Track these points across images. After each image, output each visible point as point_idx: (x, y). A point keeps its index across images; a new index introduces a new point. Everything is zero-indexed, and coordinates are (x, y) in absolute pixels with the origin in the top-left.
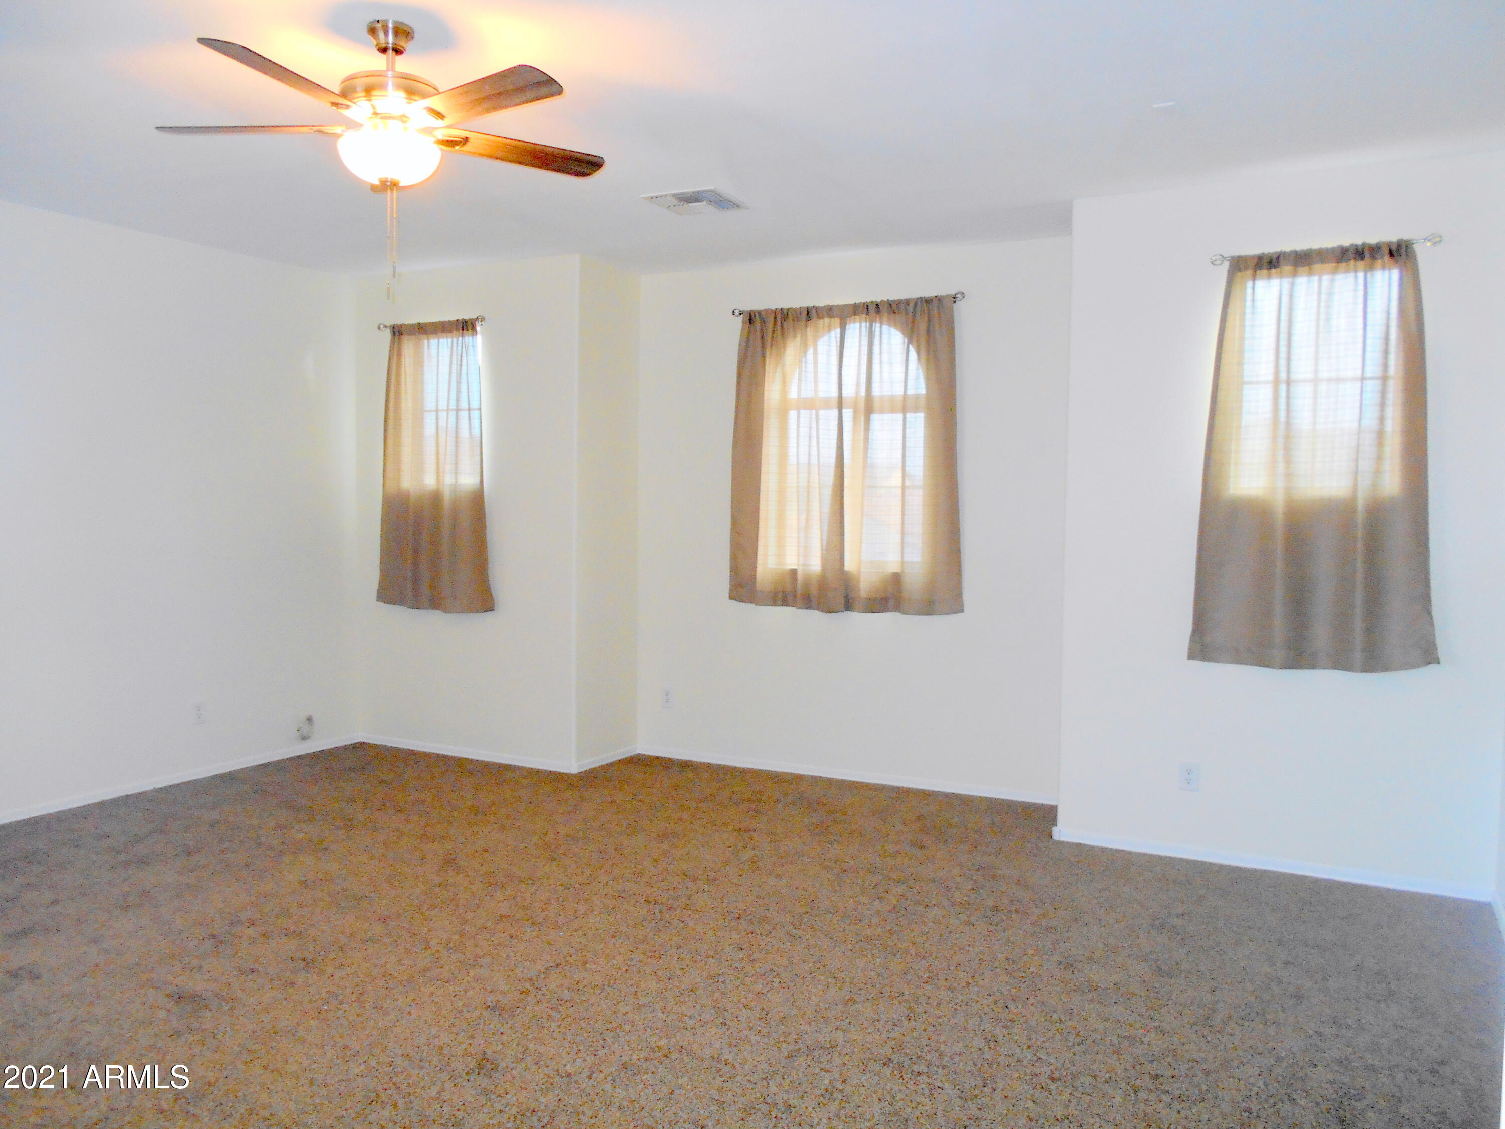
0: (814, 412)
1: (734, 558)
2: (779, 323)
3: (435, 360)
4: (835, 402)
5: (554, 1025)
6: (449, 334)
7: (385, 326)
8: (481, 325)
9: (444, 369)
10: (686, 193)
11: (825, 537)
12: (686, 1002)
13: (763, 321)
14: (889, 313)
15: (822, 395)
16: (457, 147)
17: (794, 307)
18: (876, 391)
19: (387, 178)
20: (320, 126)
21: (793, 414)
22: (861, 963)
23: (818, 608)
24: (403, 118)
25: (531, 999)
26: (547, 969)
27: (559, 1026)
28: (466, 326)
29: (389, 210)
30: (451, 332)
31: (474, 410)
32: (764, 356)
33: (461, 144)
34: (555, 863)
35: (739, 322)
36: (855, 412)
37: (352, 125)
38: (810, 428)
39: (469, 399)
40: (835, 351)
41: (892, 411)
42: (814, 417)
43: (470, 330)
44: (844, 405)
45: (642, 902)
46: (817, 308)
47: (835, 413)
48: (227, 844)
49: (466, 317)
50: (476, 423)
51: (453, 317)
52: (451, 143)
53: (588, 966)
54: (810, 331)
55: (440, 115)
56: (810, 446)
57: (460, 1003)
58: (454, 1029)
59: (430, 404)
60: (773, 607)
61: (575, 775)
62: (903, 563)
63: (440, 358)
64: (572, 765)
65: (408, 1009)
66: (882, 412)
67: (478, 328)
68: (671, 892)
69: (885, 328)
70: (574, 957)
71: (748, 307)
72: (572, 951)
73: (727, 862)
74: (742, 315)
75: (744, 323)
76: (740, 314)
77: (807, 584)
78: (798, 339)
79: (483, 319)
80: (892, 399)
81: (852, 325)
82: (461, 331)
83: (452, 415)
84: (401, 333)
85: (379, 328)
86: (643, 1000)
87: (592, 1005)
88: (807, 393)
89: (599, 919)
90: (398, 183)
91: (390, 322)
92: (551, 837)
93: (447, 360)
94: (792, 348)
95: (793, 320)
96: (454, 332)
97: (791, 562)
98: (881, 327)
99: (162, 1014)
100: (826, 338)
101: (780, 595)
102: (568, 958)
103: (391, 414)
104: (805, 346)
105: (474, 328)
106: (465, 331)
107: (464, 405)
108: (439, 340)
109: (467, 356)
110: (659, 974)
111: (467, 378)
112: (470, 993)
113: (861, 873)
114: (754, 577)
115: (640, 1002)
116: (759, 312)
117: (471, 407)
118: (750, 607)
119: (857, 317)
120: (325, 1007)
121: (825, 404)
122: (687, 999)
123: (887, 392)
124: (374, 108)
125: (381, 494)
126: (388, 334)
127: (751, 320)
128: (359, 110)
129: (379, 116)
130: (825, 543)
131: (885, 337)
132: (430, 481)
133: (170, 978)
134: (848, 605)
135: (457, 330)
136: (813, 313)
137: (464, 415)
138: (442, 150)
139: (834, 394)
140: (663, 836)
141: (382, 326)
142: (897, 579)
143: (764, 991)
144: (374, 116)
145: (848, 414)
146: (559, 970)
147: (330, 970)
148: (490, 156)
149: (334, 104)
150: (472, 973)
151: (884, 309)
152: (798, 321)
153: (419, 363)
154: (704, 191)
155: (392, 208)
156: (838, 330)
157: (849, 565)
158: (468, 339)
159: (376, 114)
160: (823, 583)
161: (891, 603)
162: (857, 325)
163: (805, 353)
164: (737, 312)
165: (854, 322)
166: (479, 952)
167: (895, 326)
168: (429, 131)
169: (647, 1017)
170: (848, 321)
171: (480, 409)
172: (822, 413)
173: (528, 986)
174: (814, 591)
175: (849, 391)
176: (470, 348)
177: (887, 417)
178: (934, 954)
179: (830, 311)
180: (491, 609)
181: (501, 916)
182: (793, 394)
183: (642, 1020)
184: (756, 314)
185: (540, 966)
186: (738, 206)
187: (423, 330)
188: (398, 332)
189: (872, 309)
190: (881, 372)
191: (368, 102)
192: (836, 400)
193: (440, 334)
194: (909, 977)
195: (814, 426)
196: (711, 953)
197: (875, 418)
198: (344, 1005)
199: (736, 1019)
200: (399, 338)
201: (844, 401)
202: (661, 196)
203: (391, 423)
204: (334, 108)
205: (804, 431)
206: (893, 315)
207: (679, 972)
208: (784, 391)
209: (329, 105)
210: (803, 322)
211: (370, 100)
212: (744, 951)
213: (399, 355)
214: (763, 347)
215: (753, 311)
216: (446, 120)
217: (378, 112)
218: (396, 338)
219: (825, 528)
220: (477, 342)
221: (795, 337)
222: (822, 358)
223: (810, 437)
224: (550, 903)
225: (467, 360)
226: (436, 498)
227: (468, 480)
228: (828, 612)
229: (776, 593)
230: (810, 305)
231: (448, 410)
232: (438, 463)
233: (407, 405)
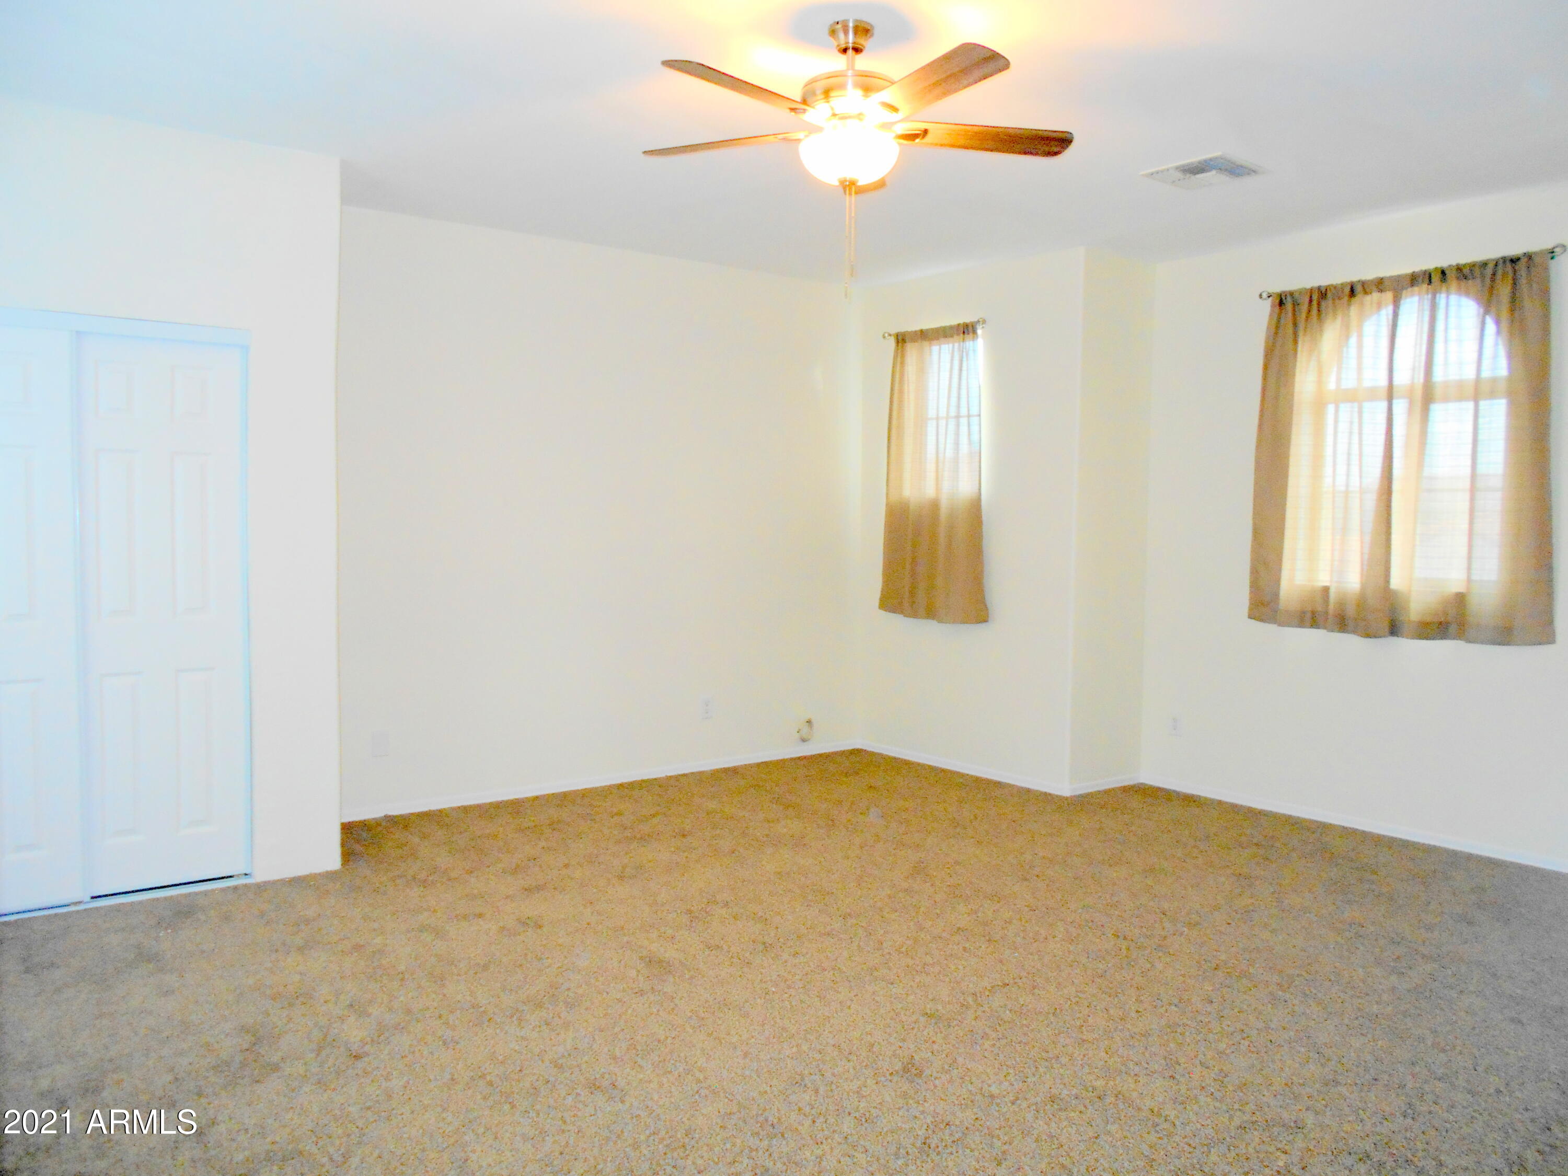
0: (1356, 405)
1: (1255, 573)
2: (1315, 303)
3: (936, 366)
4: (1384, 394)
5: (987, 1044)
6: (951, 339)
7: (890, 335)
8: (983, 327)
9: (945, 375)
10: (1192, 163)
11: (1366, 550)
12: (1134, 1047)
13: (1296, 304)
14: (1458, 278)
15: (1367, 383)
16: (917, 140)
17: (1334, 283)
18: (1439, 375)
19: (845, 178)
20: (784, 133)
21: (1331, 409)
22: (1356, 1043)
23: (1354, 632)
24: (860, 116)
25: (970, 1014)
26: (993, 987)
27: (994, 1045)
28: (967, 330)
29: (847, 210)
30: (952, 336)
31: (973, 416)
32: (1295, 341)
33: (921, 137)
34: (1026, 883)
35: (1266, 306)
36: (1411, 403)
37: (814, 129)
38: (1351, 423)
39: (968, 404)
40: (1385, 332)
41: (1461, 398)
42: (1356, 409)
43: (971, 334)
44: (1395, 394)
45: (1110, 935)
46: (1363, 284)
47: (1384, 405)
48: (718, 832)
49: (967, 321)
50: (975, 428)
51: (954, 322)
52: (912, 137)
53: (1036, 991)
54: (1354, 310)
55: (895, 109)
56: (1350, 443)
57: (900, 1006)
58: (888, 1030)
59: (932, 413)
60: (1299, 630)
61: (1067, 798)
62: (1469, 580)
63: (941, 364)
64: (1064, 788)
65: (849, 1003)
66: (1446, 399)
67: (979, 332)
68: (1144, 930)
69: (1454, 298)
70: (1024, 980)
71: (1278, 288)
72: (1024, 974)
73: (1217, 908)
74: (1271, 298)
75: (1273, 306)
76: (1269, 297)
77: (1341, 604)
78: (1339, 321)
79: (984, 322)
80: (1460, 384)
81: (1408, 300)
82: (962, 335)
83: (952, 423)
84: (904, 341)
85: (884, 337)
86: (1087, 1036)
87: (1032, 1030)
88: (1349, 382)
89: (1059, 945)
90: (857, 181)
91: (894, 331)
92: (1028, 856)
93: (948, 366)
94: (1331, 332)
95: (1334, 299)
96: (955, 336)
97: (1323, 579)
98: (1448, 298)
99: (633, 973)
100: (1374, 318)
101: (1309, 615)
102: (1017, 980)
103: (894, 422)
104: (1347, 327)
105: (974, 332)
106: (966, 335)
107: (964, 411)
108: (940, 347)
109: (967, 360)
110: (1112, 1012)
111: (968, 383)
112: (911, 998)
113: (1382, 942)
114: (1276, 595)
115: (1085, 1037)
116: (1292, 294)
117: (971, 413)
118: (1272, 628)
119: (1416, 289)
120: (774, 989)
121: (1372, 394)
122: (1136, 1044)
123: (1453, 375)
124: (832, 109)
125: (884, 501)
126: (892, 342)
127: (1281, 303)
128: (817, 113)
129: (837, 117)
130: (1366, 557)
131: (1452, 310)
132: (930, 492)
133: (646, 943)
134: (1394, 629)
135: (958, 335)
136: (1358, 288)
137: (964, 421)
138: (900, 144)
139: (1383, 382)
140: (1150, 871)
141: (886, 335)
142: (1460, 600)
143: (1228, 1051)
144: (833, 117)
145: (1400, 407)
146: (1006, 990)
147: (785, 956)
148: (953, 146)
149: (792, 110)
150: (918, 979)
151: (1451, 275)
152: (1339, 298)
153: (922, 370)
154: (1211, 160)
155: (850, 207)
156: (1390, 308)
157: (1397, 582)
158: (969, 344)
159: (834, 115)
160: (1362, 602)
161: (1453, 629)
162: (1416, 299)
163: (1347, 337)
164: (1265, 295)
165: (1412, 295)
166: (929, 959)
167: (1467, 294)
168: (887, 126)
169: (1088, 1054)
170: (1404, 296)
171: (979, 415)
172: (1367, 405)
173: (970, 1000)
174: (1351, 611)
175: (1402, 378)
176: (971, 353)
177: (1452, 406)
178: (1459, 1048)
179: (1380, 284)
180: (985, 620)
181: (959, 929)
182: (1332, 386)
183: (1082, 1057)
184: (1288, 295)
185: (986, 983)
186: (1254, 172)
187: (924, 336)
188: (901, 340)
189: (1436, 278)
190: (1446, 352)
191: (827, 104)
192: (1386, 388)
193: (942, 340)
194: (1417, 1069)
195: (1356, 420)
196: (1176, 1001)
197: (1437, 410)
198: (791, 990)
199: (1187, 1076)
200: (902, 347)
201: (1395, 389)
202: (1162, 171)
203: (894, 432)
204: (793, 113)
205: (1343, 426)
206: (1463, 283)
207: (1133, 1014)
208: (1320, 382)
209: (788, 111)
210: (1346, 298)
211: (828, 102)
212: (1214, 1004)
213: (902, 363)
214: (1295, 334)
215: (1284, 292)
216: (900, 112)
217: (836, 113)
218: (900, 344)
219: (1367, 539)
220: (979, 346)
221: (1335, 317)
222: (1368, 341)
223: (1351, 433)
224: (1010, 923)
225: (967, 364)
226: (935, 506)
227: (965, 488)
228: (1368, 636)
229: (1303, 613)
230: (1355, 278)
231: (947, 418)
232: (937, 471)
233: (909, 414)
